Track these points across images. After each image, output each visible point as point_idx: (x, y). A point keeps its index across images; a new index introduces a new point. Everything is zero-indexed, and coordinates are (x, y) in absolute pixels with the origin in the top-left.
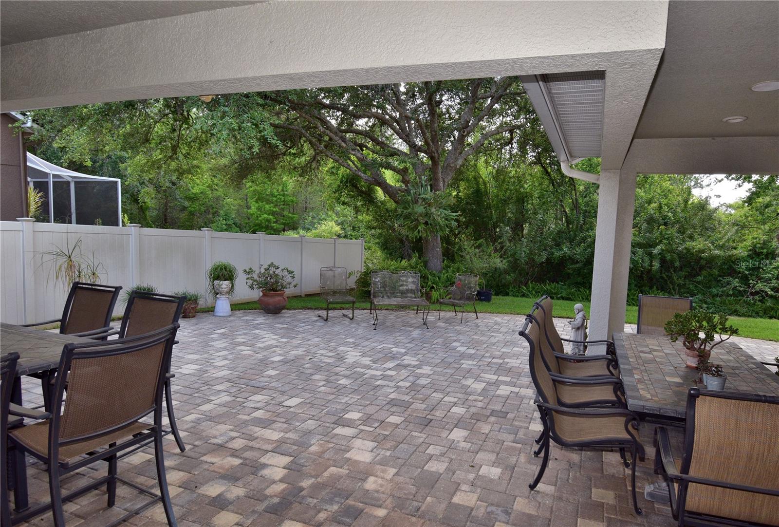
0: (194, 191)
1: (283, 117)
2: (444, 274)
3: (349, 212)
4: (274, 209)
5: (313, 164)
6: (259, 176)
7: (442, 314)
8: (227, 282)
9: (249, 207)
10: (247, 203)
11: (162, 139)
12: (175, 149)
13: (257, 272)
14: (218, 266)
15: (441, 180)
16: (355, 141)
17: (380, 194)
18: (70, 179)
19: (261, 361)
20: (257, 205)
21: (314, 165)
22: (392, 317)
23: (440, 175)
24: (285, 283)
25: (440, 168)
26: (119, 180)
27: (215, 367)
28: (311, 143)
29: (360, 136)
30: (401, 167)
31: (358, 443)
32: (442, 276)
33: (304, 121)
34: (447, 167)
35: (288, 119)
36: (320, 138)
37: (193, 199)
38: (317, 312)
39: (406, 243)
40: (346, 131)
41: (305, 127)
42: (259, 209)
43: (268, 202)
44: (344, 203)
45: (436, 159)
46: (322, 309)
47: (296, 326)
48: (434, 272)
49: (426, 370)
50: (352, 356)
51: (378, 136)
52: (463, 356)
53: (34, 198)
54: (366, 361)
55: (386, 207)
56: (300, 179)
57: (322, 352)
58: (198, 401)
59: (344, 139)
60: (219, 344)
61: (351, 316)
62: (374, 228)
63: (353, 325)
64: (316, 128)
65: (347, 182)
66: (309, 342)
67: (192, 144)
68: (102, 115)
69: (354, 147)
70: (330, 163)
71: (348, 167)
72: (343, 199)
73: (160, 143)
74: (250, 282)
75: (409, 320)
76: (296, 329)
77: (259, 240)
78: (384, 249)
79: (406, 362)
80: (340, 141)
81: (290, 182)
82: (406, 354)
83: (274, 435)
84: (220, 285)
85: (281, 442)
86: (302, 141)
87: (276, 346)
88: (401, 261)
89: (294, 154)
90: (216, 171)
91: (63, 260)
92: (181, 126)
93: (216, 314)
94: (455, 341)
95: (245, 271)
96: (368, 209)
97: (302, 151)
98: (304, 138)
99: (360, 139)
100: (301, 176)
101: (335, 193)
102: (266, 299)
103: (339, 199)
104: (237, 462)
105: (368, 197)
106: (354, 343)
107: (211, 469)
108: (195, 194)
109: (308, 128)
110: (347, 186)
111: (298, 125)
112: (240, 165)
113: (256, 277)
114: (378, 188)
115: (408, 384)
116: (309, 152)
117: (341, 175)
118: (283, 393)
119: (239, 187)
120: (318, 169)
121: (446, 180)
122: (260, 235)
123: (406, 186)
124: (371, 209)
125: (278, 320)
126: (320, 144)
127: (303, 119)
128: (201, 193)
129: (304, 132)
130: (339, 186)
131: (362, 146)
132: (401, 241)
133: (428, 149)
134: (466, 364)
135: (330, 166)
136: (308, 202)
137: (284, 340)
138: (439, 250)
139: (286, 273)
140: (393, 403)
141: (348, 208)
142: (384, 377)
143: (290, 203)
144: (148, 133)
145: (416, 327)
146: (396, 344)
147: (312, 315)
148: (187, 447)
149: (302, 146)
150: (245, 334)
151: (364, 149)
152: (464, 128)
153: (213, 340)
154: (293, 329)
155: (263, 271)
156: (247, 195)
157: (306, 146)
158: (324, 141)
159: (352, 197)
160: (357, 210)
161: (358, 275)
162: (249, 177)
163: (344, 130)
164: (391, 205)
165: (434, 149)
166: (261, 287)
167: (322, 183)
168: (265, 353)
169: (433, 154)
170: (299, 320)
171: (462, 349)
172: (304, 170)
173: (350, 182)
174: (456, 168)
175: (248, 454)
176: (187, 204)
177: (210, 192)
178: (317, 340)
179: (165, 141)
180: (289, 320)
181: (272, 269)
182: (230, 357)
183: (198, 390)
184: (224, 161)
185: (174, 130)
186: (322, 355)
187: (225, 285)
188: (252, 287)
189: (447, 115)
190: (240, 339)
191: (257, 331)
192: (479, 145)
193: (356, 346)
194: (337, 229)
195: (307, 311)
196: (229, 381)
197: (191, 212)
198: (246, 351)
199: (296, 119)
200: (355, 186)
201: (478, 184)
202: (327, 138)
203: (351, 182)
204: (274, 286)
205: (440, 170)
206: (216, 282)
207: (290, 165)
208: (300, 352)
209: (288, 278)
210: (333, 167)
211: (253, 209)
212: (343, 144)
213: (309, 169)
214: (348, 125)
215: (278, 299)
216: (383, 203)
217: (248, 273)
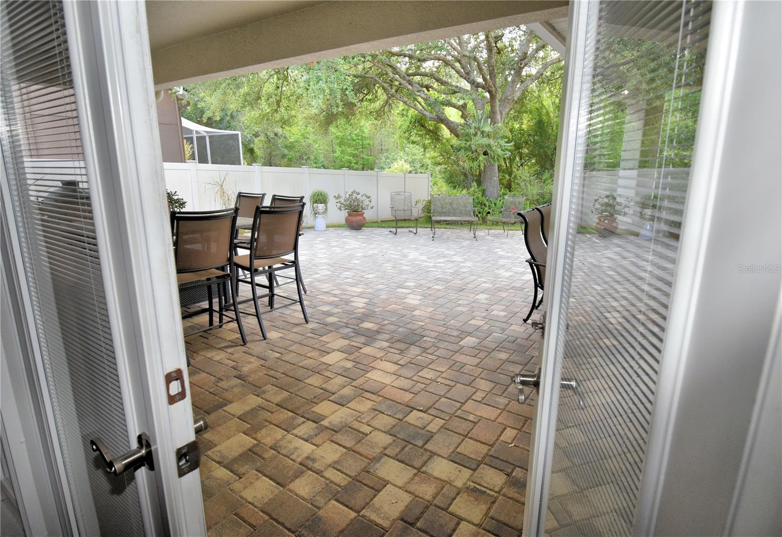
0: (291, 140)
1: (360, 67)
2: (500, 201)
3: (417, 150)
4: (354, 152)
5: (386, 107)
6: (342, 121)
7: (491, 231)
8: (323, 205)
9: (334, 152)
10: (333, 148)
11: (269, 97)
12: (278, 103)
13: (343, 198)
14: (316, 193)
15: (498, 112)
16: (422, 83)
17: (445, 132)
18: (205, 134)
19: (349, 255)
20: (341, 149)
21: (386, 109)
22: (449, 233)
23: (498, 108)
24: (364, 206)
25: (497, 101)
26: (239, 133)
27: (320, 258)
28: (384, 88)
29: (427, 78)
30: (461, 102)
31: (412, 296)
32: (498, 201)
33: (378, 69)
34: (504, 101)
35: (364, 69)
36: (392, 83)
37: (290, 147)
38: (389, 229)
39: (469, 176)
40: (414, 75)
41: (379, 74)
42: (342, 152)
43: (349, 146)
44: (413, 142)
45: (494, 93)
46: (393, 227)
47: (373, 237)
48: (491, 199)
49: (468, 264)
50: (413, 255)
51: (443, 76)
52: (501, 257)
53: (187, 147)
54: (424, 258)
55: (451, 144)
56: (375, 122)
57: (391, 252)
58: (311, 273)
59: (410, 83)
60: (319, 246)
61: (415, 232)
62: (440, 164)
63: (416, 238)
64: (386, 74)
65: (415, 122)
66: (382, 247)
67: (291, 98)
68: (231, 80)
69: (420, 88)
70: (401, 106)
71: (415, 108)
72: (412, 138)
73: (268, 99)
74: (339, 205)
75: (462, 235)
76: (373, 239)
77: (344, 175)
78: (450, 183)
79: (453, 259)
80: (407, 84)
81: (366, 125)
82: (455, 255)
83: (358, 290)
84: (317, 207)
85: (362, 293)
86: (376, 88)
87: (359, 248)
88: (462, 190)
89: (370, 100)
90: (308, 119)
91: (217, 188)
92: (282, 84)
93: (315, 229)
94: (498, 248)
95: (335, 197)
96: (435, 147)
97: (376, 97)
98: (378, 85)
99: (426, 81)
100: (376, 119)
101: (405, 133)
102: (351, 218)
103: (408, 139)
104: (337, 299)
105: (435, 135)
106: (416, 248)
107: (323, 301)
108: (292, 143)
109: (381, 75)
110: (415, 127)
111: (372, 74)
112: (327, 113)
113: (343, 201)
114: (443, 126)
115: (452, 271)
116: (382, 96)
117: (410, 116)
118: (364, 272)
119: (326, 132)
120: (390, 112)
121: (504, 113)
122: (345, 171)
123: (465, 120)
124: (438, 146)
125: (359, 233)
126: (391, 89)
127: (376, 68)
128: (297, 141)
129: (377, 79)
130: (409, 127)
131: (428, 87)
132: (465, 175)
133: (486, 84)
134: (502, 262)
135: (401, 108)
136: (383, 144)
137: (364, 245)
138: (496, 179)
139: (365, 198)
140: (438, 280)
141: (417, 147)
142: (434, 267)
143: (368, 146)
144: (259, 92)
145: (467, 240)
146: (448, 249)
147: (386, 231)
148: (308, 292)
149: (376, 92)
150: (337, 241)
151: (430, 89)
152: (521, 60)
153: (316, 244)
154: (371, 239)
155: (347, 197)
156: (332, 141)
157: (380, 91)
158: (395, 86)
159: (420, 136)
160: (425, 147)
161: (424, 203)
162: (334, 123)
163: (412, 73)
164: (455, 141)
165: (491, 84)
166: (347, 209)
167: (393, 125)
168: (351, 252)
169: (491, 89)
170: (375, 234)
171: (502, 253)
172: (379, 114)
173: (418, 122)
174: (514, 100)
175: (344, 297)
176: (286, 152)
177: (302, 141)
178: (388, 245)
179: (272, 97)
180: (368, 233)
181: (355, 195)
182: (328, 253)
183: (310, 268)
184: (314, 111)
185: (278, 87)
186: (391, 254)
187: (321, 207)
188: (340, 209)
189: (510, 48)
190: (334, 244)
191: (346, 240)
192: (538, 75)
193: (416, 249)
194: (407, 167)
195: (381, 229)
196: (328, 265)
197: (289, 159)
198: (338, 250)
199: (371, 68)
200: (423, 126)
201: (540, 115)
202: (397, 83)
203: (420, 122)
204: (356, 208)
205: (498, 103)
206: (315, 205)
207: (367, 110)
208: (375, 252)
209: (366, 202)
210: (403, 110)
211: (338, 154)
212: (410, 87)
213: (382, 113)
214: (416, 68)
215: (359, 218)
216: (448, 140)
217: (337, 198)
